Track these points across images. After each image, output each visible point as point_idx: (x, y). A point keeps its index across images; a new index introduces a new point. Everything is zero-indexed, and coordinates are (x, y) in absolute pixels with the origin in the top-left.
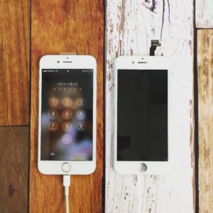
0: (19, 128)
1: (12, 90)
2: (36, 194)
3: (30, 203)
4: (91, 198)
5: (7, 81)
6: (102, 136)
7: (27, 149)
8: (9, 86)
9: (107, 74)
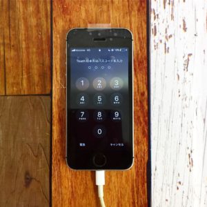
0: (37, 98)
1: (28, 48)
2: (60, 184)
3: (53, 195)
4: (133, 188)
5: (22, 37)
6: (146, 107)
7: (48, 124)
8: (24, 43)
9: (152, 27)
